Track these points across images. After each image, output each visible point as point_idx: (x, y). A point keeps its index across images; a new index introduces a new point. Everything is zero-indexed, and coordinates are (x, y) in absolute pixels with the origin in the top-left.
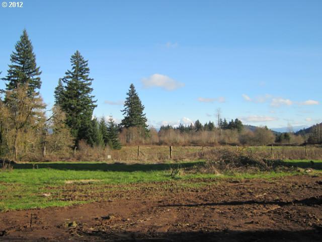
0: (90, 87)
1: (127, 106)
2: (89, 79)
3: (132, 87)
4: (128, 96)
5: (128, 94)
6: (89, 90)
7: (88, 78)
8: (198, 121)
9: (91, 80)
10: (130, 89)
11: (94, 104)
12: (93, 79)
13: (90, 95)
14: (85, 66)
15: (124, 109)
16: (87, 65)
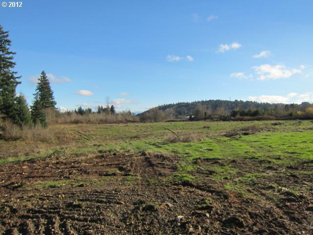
0: (13, 61)
1: (38, 91)
2: (11, 53)
3: (43, 73)
4: (39, 82)
5: (39, 80)
6: (12, 64)
7: (9, 51)
8: (81, 107)
9: (13, 54)
10: (42, 75)
11: (18, 80)
12: (14, 53)
13: (11, 70)
14: (4, 36)
15: (36, 93)
16: (7, 36)
